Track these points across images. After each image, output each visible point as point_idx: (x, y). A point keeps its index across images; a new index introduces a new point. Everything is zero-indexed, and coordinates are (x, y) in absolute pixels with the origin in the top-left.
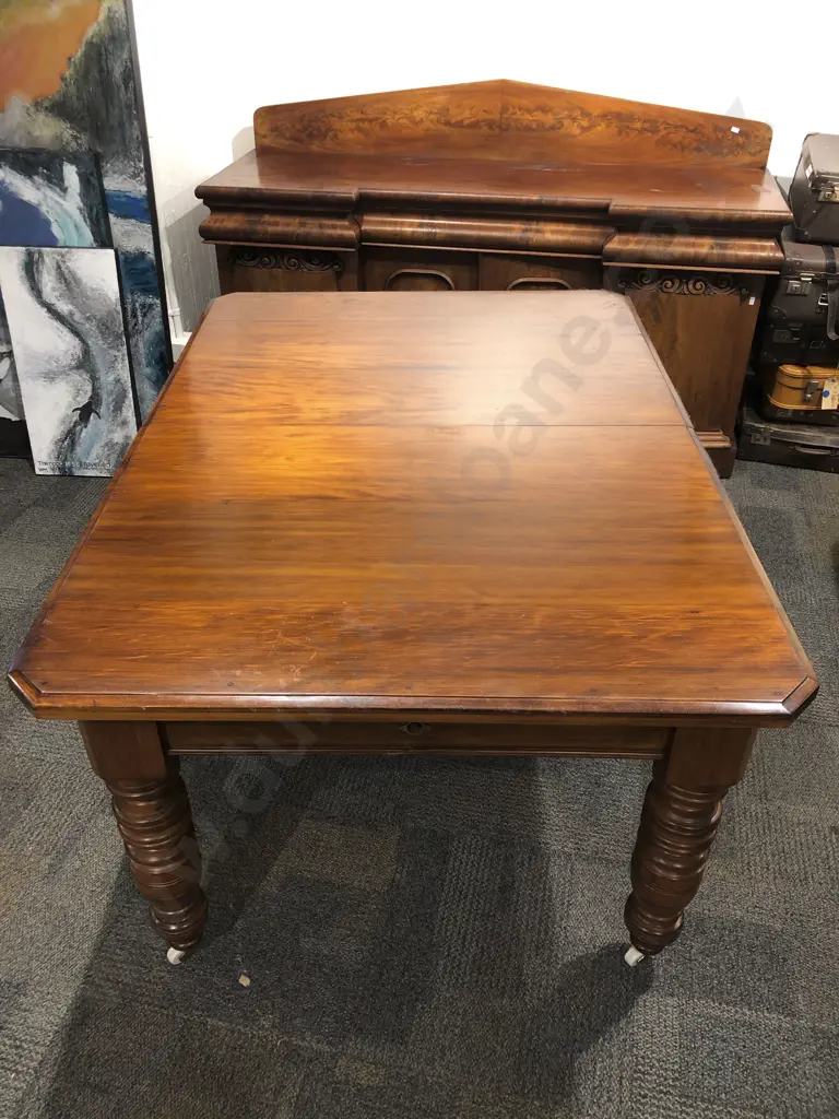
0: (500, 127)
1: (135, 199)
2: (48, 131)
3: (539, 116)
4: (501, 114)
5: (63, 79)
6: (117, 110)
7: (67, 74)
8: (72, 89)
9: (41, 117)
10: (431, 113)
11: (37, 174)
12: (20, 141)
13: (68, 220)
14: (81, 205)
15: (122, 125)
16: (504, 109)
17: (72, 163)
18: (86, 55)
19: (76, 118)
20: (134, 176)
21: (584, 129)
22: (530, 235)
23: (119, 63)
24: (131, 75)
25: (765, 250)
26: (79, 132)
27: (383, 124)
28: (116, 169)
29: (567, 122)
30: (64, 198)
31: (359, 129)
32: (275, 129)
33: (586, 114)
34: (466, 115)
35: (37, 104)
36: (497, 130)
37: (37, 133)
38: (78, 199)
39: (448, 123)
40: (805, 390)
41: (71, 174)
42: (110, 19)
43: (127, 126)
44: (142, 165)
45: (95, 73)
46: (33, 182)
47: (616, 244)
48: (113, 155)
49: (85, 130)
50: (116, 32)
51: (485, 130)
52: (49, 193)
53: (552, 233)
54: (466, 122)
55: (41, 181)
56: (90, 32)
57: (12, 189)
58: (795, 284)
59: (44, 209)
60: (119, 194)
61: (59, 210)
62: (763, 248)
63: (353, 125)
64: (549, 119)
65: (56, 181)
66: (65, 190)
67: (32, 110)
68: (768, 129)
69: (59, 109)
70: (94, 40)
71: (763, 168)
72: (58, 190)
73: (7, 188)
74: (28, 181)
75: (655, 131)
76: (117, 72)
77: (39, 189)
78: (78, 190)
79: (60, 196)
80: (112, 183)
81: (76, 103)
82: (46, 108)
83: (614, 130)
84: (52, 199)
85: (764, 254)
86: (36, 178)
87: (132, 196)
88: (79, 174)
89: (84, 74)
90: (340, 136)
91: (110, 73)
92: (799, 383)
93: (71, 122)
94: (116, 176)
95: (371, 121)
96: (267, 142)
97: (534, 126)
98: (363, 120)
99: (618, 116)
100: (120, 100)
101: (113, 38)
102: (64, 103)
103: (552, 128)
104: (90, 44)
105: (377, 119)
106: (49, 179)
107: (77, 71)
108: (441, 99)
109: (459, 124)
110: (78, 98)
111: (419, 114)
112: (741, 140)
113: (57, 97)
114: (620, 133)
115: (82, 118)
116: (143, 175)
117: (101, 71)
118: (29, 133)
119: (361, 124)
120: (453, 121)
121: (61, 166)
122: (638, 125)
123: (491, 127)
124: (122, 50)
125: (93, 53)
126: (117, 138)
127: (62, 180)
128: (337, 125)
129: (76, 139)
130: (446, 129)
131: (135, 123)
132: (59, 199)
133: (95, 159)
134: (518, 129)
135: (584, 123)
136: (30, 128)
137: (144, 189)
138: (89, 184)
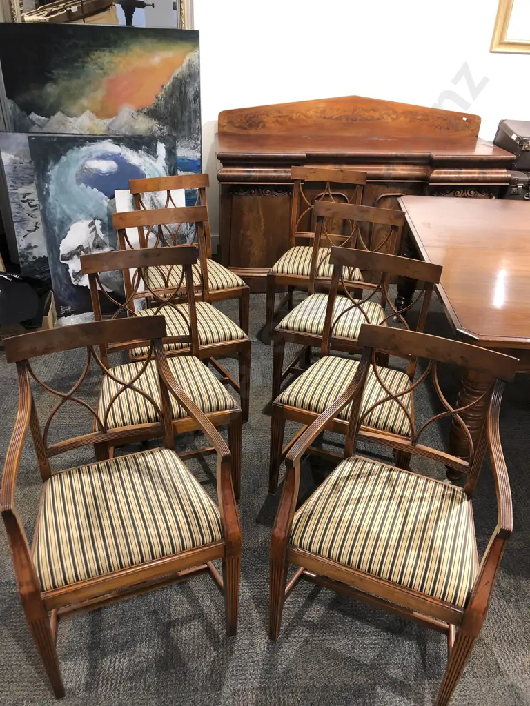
0: (352, 119)
1: (193, 161)
2: (144, 125)
3: (371, 113)
4: (353, 112)
5: (157, 97)
6: (188, 114)
7: (160, 95)
8: (162, 103)
9: (141, 118)
10: (316, 112)
11: (141, 149)
12: (125, 131)
13: (157, 173)
14: (165, 165)
15: (190, 121)
16: (355, 110)
17: (162, 142)
18: (173, 85)
19: (162, 118)
20: (194, 148)
21: (393, 119)
22: (392, 172)
23: (192, 89)
24: (197, 95)
25: (503, 174)
26: (164, 126)
27: (291, 119)
28: (183, 145)
29: (385, 116)
30: (155, 161)
31: (277, 121)
32: (230, 123)
33: (395, 112)
34: (335, 114)
35: (139, 112)
36: (351, 121)
37: (137, 127)
38: (164, 161)
39: (325, 118)
41: (161, 148)
42: (189, 66)
43: (193, 121)
44: (199, 142)
45: (177, 94)
46: (138, 153)
47: (436, 174)
48: (183, 137)
49: (167, 124)
50: (192, 72)
51: (344, 120)
52: (147, 159)
53: (401, 170)
54: (334, 117)
55: (143, 152)
56: (177, 73)
57: (125, 158)
58: (515, 189)
59: (142, 168)
60: (183, 158)
61: (151, 168)
62: (502, 173)
63: (275, 119)
64: (377, 115)
65: (152, 152)
66: (156, 157)
67: (135, 114)
68: (479, 118)
69: (153, 114)
70: (179, 77)
71: (477, 137)
72: (153, 157)
73: (122, 158)
74: (135, 154)
75: (427, 120)
76: (191, 95)
77: (141, 157)
78: (164, 156)
79: (153, 160)
80: (182, 152)
81: (163, 111)
82: (145, 113)
83: (408, 119)
84: (148, 162)
85: (503, 175)
86: (140, 151)
87: (191, 159)
88: (166, 148)
89: (170, 95)
90: (267, 125)
91: (186, 94)
93: (159, 120)
94: (183, 148)
95: (284, 117)
96: (226, 129)
97: (369, 118)
98: (279, 116)
99: (411, 113)
100: (190, 108)
101: (190, 76)
102: (156, 110)
103: (378, 119)
104: (176, 79)
105: (287, 116)
106: (148, 152)
107: (166, 93)
108: (322, 105)
109: (331, 118)
110: (165, 108)
111: (311, 113)
112: (467, 123)
113: (152, 107)
114: (411, 121)
115: (166, 118)
116: (199, 148)
117: (181, 92)
118: (132, 127)
119: (279, 119)
120: (328, 116)
121: (156, 145)
122: (419, 117)
123: (347, 119)
124: (195, 81)
125: (177, 83)
126: (186, 127)
127: (156, 152)
128: (265, 119)
129: (161, 129)
130: (324, 120)
131: (198, 120)
132: (153, 163)
133: (175, 139)
134: (361, 120)
135: (394, 116)
136: (133, 124)
137: (199, 155)
138: (171, 152)
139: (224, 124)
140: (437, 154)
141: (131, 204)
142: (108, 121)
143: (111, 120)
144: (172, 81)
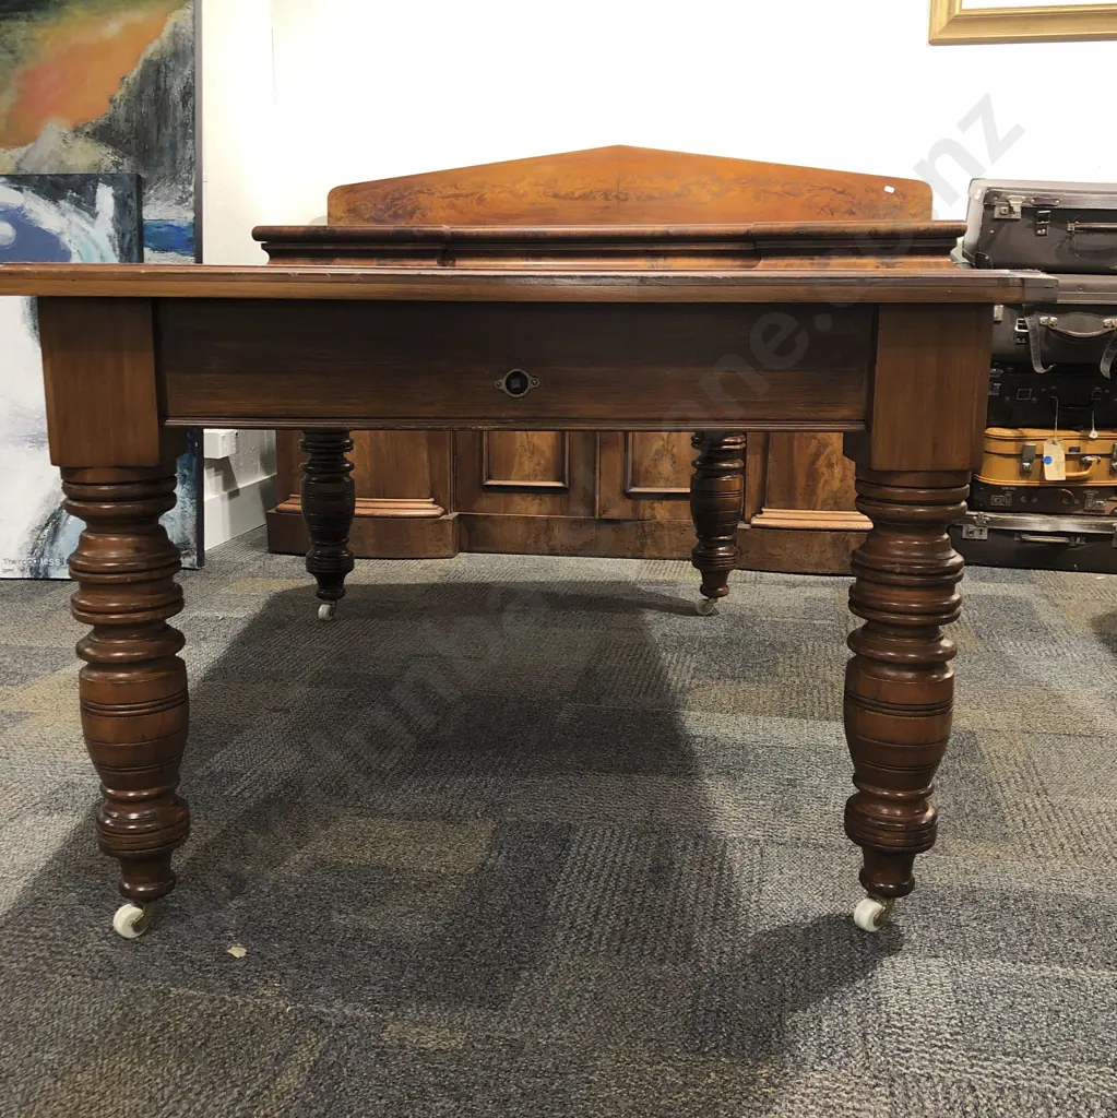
0: (617, 197)
1: (179, 229)
2: (85, 156)
3: (661, 183)
4: (619, 182)
5: (111, 101)
6: (170, 130)
7: (117, 96)
8: (122, 111)
9: (80, 143)
10: (536, 185)
11: (64, 198)
13: (92, 247)
14: (112, 231)
15: (174, 146)
16: (621, 177)
17: (108, 184)
18: (143, 75)
19: (121, 142)
20: (181, 201)
21: (714, 194)
23: (179, 80)
24: (190, 93)
26: (123, 157)
27: (481, 200)
28: (159, 195)
29: (694, 189)
30: (92, 224)
31: (453, 206)
32: (353, 211)
33: (715, 178)
34: (577, 186)
35: (77, 131)
36: (615, 201)
37: (69, 163)
38: (110, 224)
39: (556, 196)
40: (1019, 457)
41: (105, 197)
42: (175, 35)
43: (180, 145)
44: (192, 189)
45: (150, 90)
46: (59, 207)
47: (762, 268)
48: (159, 179)
49: (129, 153)
50: (180, 47)
51: (600, 201)
52: (75, 218)
54: (576, 195)
55: (68, 205)
56: (150, 50)
57: (32, 216)
59: (65, 239)
60: (159, 224)
61: (83, 239)
63: (446, 201)
64: (674, 187)
65: (87, 204)
66: (94, 215)
67: (70, 136)
68: (926, 187)
69: (103, 134)
70: (154, 58)
72: (87, 215)
73: (24, 216)
74: (53, 208)
76: (176, 92)
77: (63, 215)
78: (111, 215)
79: (89, 222)
80: (153, 212)
81: (123, 126)
82: (88, 133)
83: (750, 194)
84: (78, 226)
86: (62, 202)
87: (175, 224)
88: (115, 197)
89: (138, 95)
90: (430, 215)
91: (167, 91)
92: (1010, 448)
93: (115, 146)
94: (159, 203)
95: (466, 196)
97: (657, 195)
98: (456, 196)
100: (175, 118)
101: (175, 55)
102: (108, 126)
103: (678, 195)
104: (149, 62)
105: (472, 194)
106: (78, 203)
107: (129, 93)
108: (549, 170)
109: (569, 197)
110: (127, 120)
111: (522, 187)
112: (896, 199)
113: (102, 121)
115: (128, 141)
116: (191, 200)
117: (158, 88)
118: (62, 162)
119: (455, 200)
120: (562, 193)
121: (95, 188)
122: (777, 188)
123: (606, 198)
124: (185, 65)
125: (151, 71)
126: (167, 160)
127: (94, 204)
128: (423, 200)
129: (116, 164)
130: (554, 201)
131: (190, 142)
132: (88, 227)
133: (140, 185)
134: (638, 198)
135: (714, 188)
136: (64, 156)
137: (190, 216)
138: (130, 205)
139: (339, 214)
141: (27, 310)
142: (18, 152)
143: (24, 149)
144: (140, 67)
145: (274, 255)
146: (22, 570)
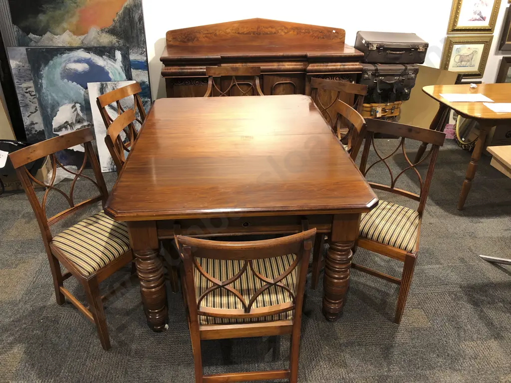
0: (257, 33)
1: (141, 62)
2: (106, 40)
3: (270, 29)
4: (258, 29)
5: (114, 21)
6: (135, 31)
7: (116, 19)
8: (118, 24)
9: (104, 34)
10: (233, 30)
11: (104, 55)
12: (94, 44)
13: (116, 71)
14: (122, 65)
15: (137, 36)
16: (258, 28)
17: (119, 50)
18: (124, 12)
19: (118, 34)
20: (141, 54)
21: (286, 33)
22: (281, 67)
23: (137, 14)
24: (141, 19)
25: (357, 65)
26: (120, 39)
27: (215, 35)
28: (134, 52)
29: (280, 31)
31: (206, 37)
32: (174, 38)
33: (286, 28)
34: (245, 30)
35: (102, 30)
36: (256, 35)
37: (101, 41)
38: (121, 63)
39: (239, 33)
40: (371, 111)
41: (118, 55)
43: (139, 36)
44: (145, 50)
45: (127, 17)
46: (103, 58)
47: (311, 67)
48: (133, 47)
49: (122, 38)
50: (136, 4)
51: (252, 34)
52: (109, 62)
53: (288, 66)
54: (245, 33)
55: (106, 57)
56: (126, 4)
57: (94, 61)
58: (366, 76)
59: (106, 68)
60: (135, 61)
61: (112, 68)
63: (205, 35)
64: (274, 30)
65: (112, 57)
66: (115, 60)
67: (100, 32)
68: (344, 31)
69: (112, 32)
70: (128, 7)
71: (344, 43)
72: (113, 60)
73: (91, 61)
74: (101, 58)
75: (309, 33)
76: (137, 17)
77: (105, 60)
78: (121, 60)
79: (114, 63)
80: (133, 57)
81: (119, 29)
82: (106, 31)
83: (295, 33)
84: (110, 64)
85: (357, 67)
86: (104, 56)
88: (122, 54)
89: (123, 19)
90: (200, 39)
91: (133, 18)
92: (369, 109)
93: (116, 36)
94: (134, 54)
95: (211, 33)
96: (171, 43)
97: (269, 33)
98: (208, 33)
99: (297, 28)
100: (137, 27)
101: (135, 6)
102: (113, 29)
103: (275, 33)
104: (126, 8)
105: (213, 33)
106: (109, 57)
107: (120, 18)
108: (236, 25)
109: (243, 33)
110: (120, 27)
111: (228, 31)
112: (336, 34)
113: (111, 27)
114: (298, 34)
115: (121, 34)
116: (145, 53)
117: (130, 17)
118: (98, 41)
119: (207, 35)
120: (241, 32)
121: (115, 52)
122: (304, 31)
123: (254, 34)
124: (139, 10)
125: (127, 11)
126: (135, 40)
127: (115, 57)
128: (198, 35)
129: (118, 42)
130: (237, 35)
131: (143, 35)
132: (113, 64)
133: (128, 48)
134: (263, 34)
135: (286, 31)
136: (98, 38)
137: (145, 58)
138: (125, 57)
139: (170, 39)
140: (310, 54)
141: (99, 92)
142: (82, 37)
143: (83, 36)
144: (123, 9)
145: (166, 66)
146: (109, 170)
